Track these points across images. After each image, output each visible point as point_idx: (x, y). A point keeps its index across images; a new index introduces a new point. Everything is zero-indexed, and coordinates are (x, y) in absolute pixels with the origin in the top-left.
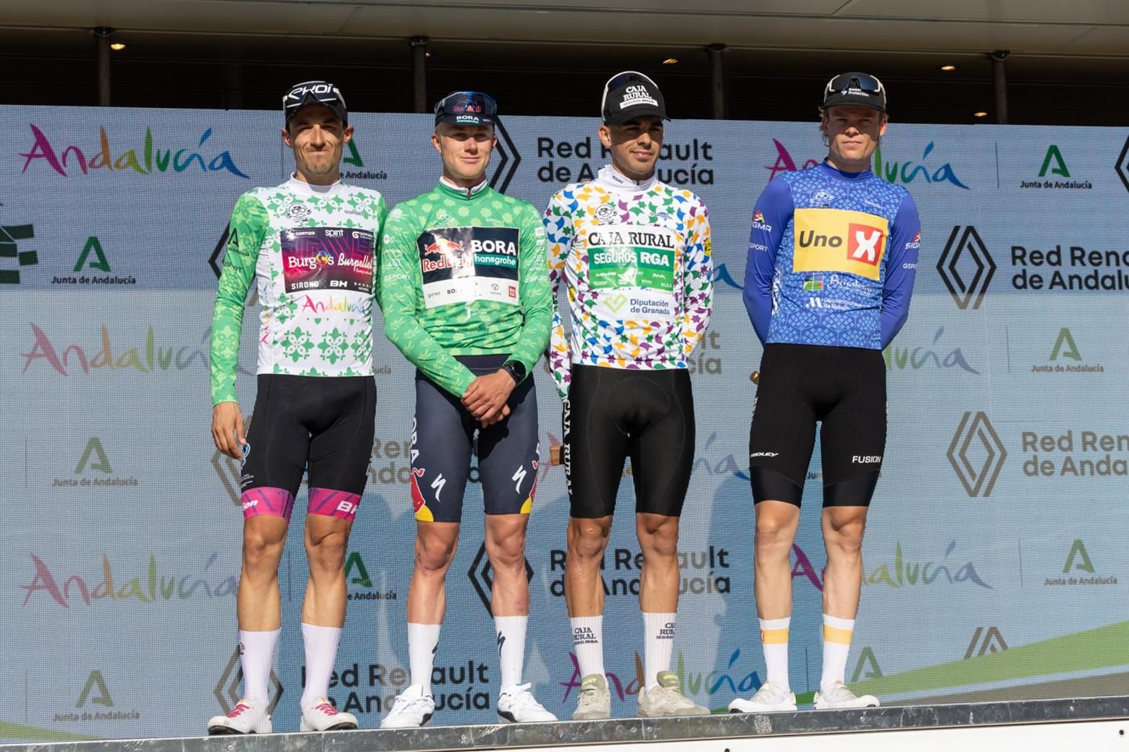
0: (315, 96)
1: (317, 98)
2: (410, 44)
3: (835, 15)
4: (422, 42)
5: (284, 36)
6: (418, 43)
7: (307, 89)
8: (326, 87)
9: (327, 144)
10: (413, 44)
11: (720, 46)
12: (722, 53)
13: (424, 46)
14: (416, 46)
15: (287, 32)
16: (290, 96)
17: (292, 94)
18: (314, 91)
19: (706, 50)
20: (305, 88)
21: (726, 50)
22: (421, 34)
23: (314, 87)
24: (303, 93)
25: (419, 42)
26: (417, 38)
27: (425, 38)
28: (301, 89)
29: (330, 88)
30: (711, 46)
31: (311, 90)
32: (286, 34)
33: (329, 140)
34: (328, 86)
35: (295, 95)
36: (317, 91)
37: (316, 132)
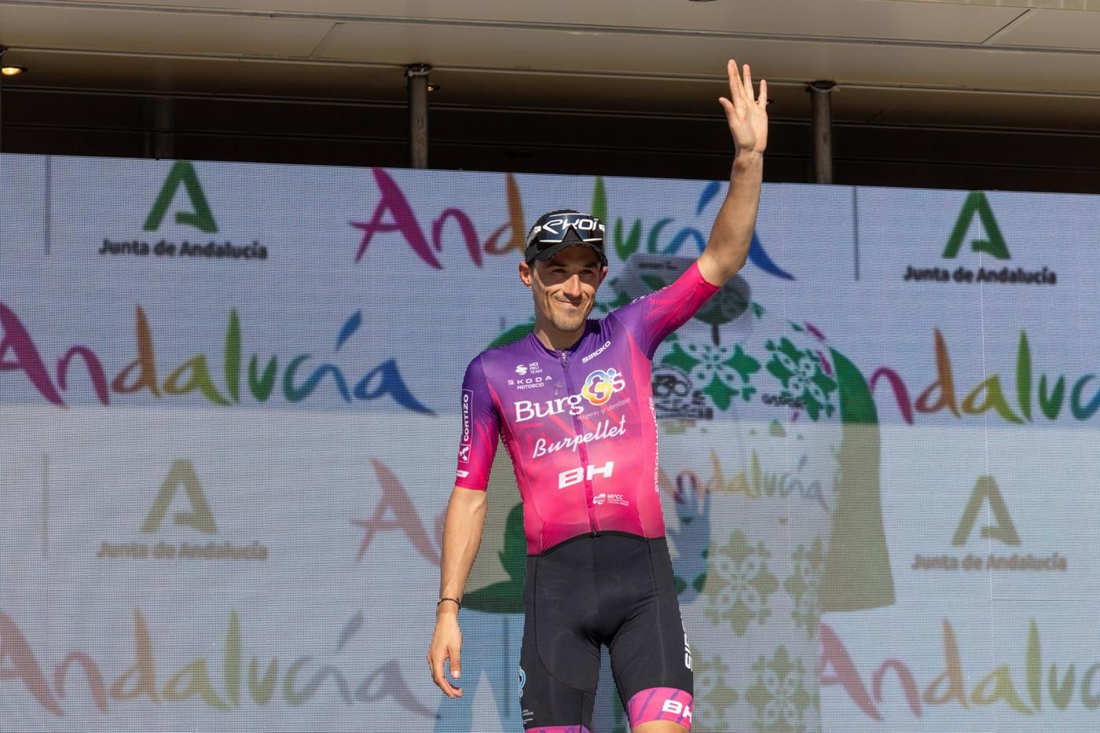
0: (578, 232)
1: (581, 236)
2: (406, 74)
3: (985, 44)
4: (422, 72)
5: (237, 60)
6: (417, 73)
7: (568, 222)
8: (591, 222)
9: (584, 295)
10: (411, 74)
11: (829, 84)
12: (830, 93)
13: (426, 77)
14: (414, 76)
15: (241, 55)
16: (545, 227)
17: (548, 226)
18: (577, 226)
19: (809, 90)
20: (566, 221)
21: (835, 89)
22: (422, 61)
23: (577, 221)
24: (564, 228)
25: (418, 71)
26: (416, 66)
27: (428, 67)
28: (561, 221)
29: (595, 223)
30: (813, 83)
31: (574, 225)
32: (240, 58)
33: (586, 290)
34: (594, 221)
35: (552, 227)
36: (580, 227)
37: (573, 282)
